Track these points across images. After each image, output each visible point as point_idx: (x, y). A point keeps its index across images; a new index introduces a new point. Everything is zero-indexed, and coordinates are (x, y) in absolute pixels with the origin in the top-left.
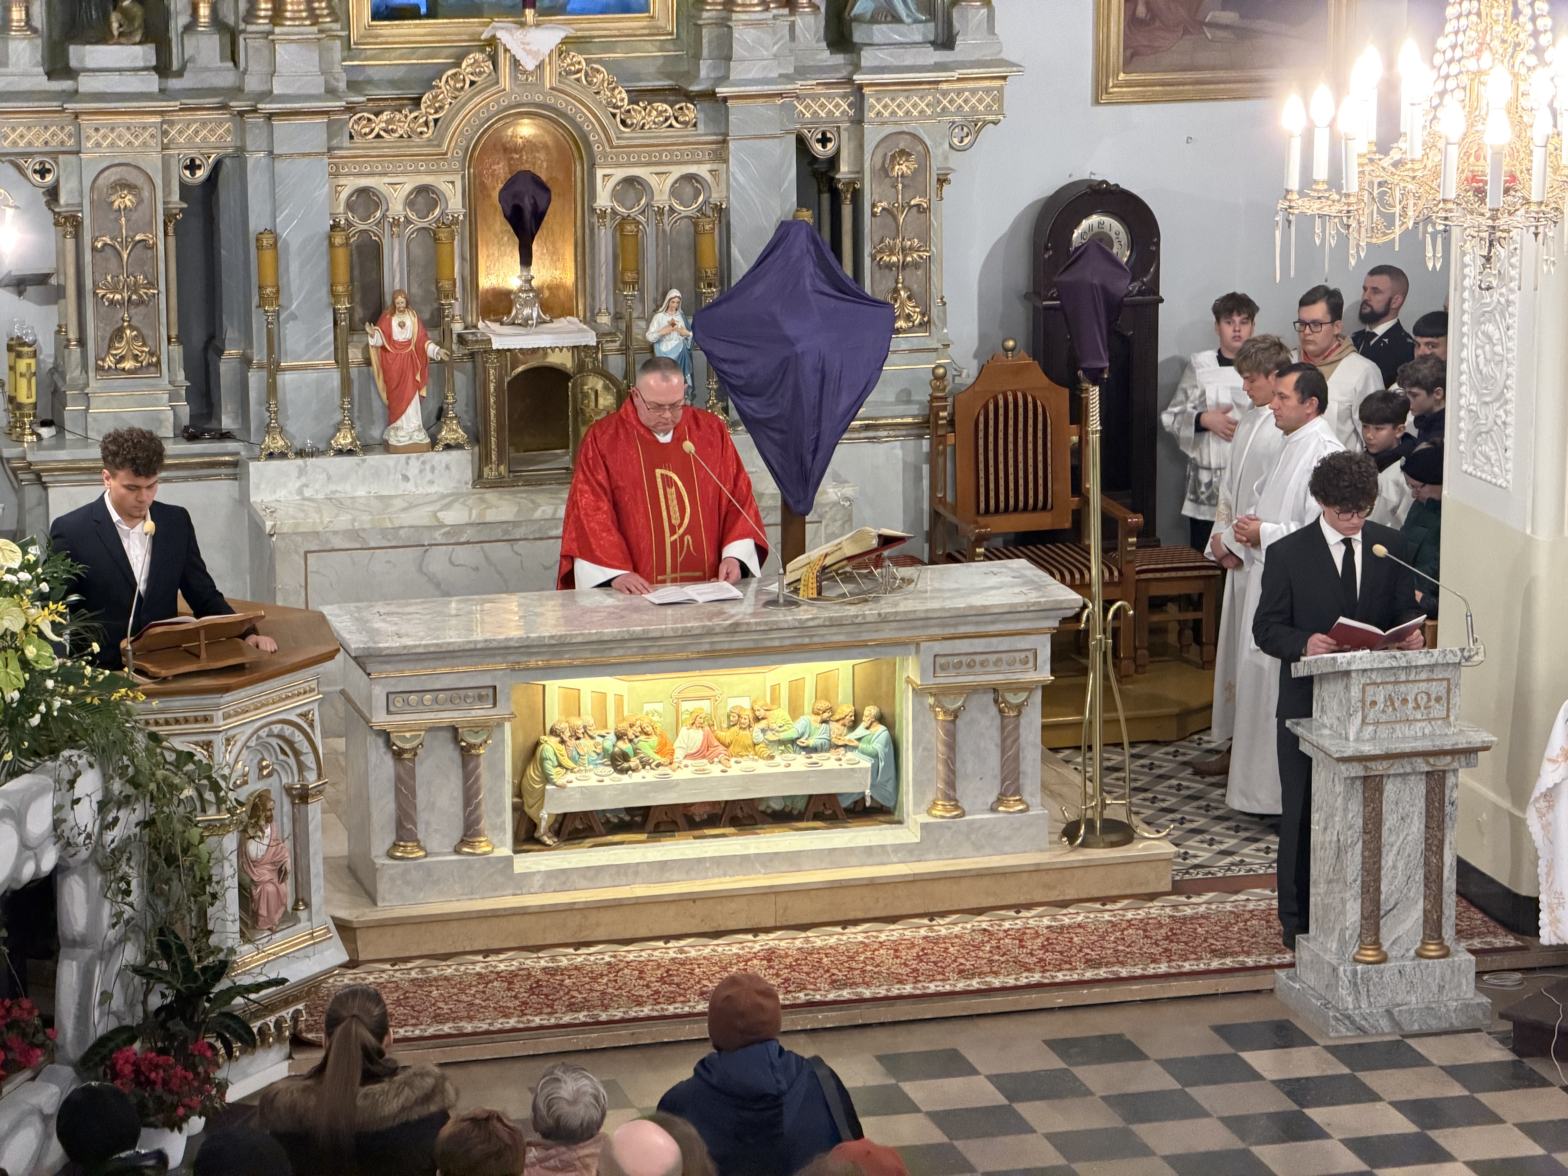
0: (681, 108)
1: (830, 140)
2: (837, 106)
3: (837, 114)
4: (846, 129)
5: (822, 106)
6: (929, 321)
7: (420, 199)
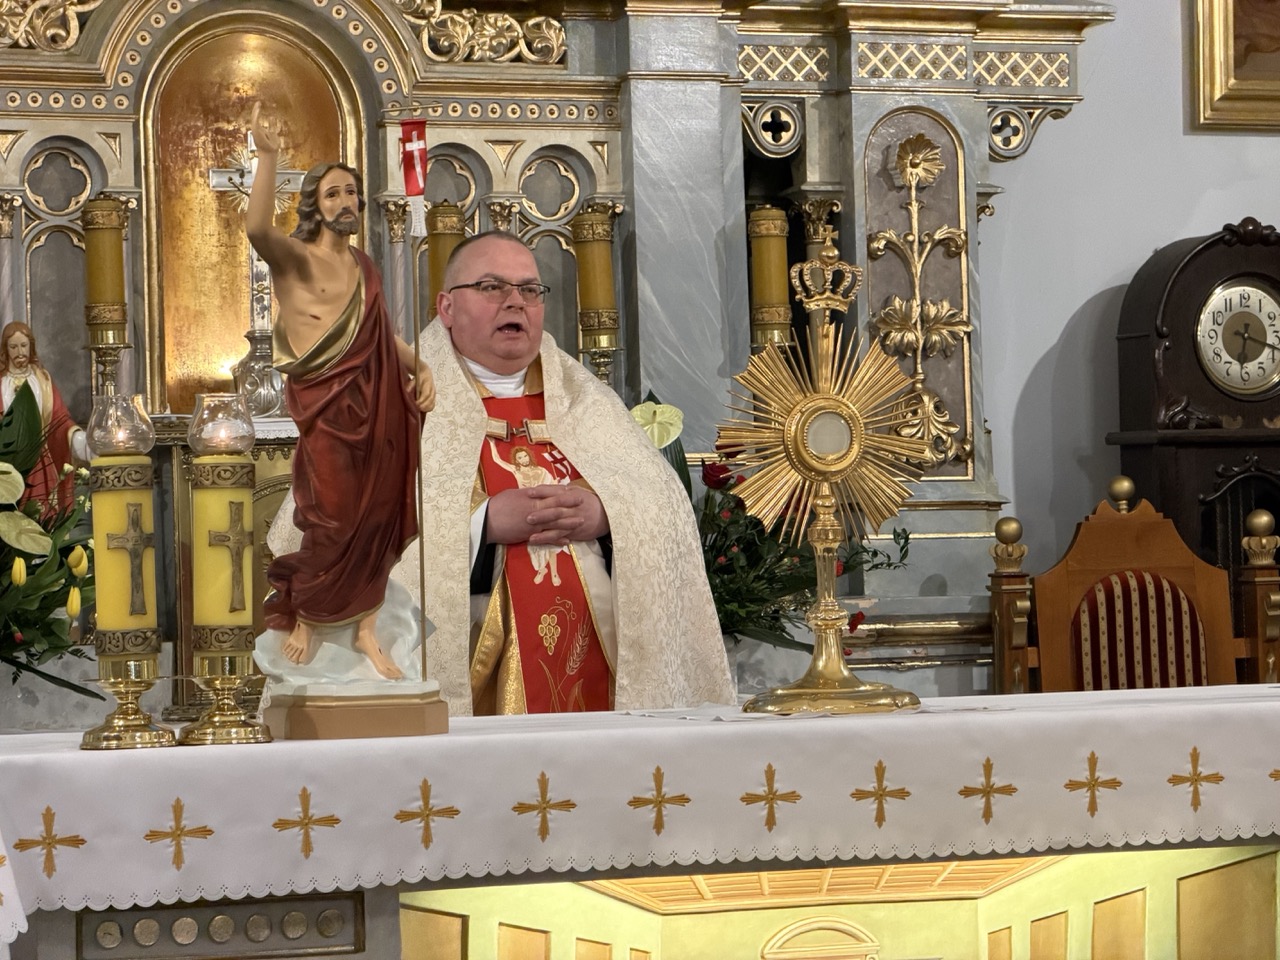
0: (538, 26)
1: (785, 127)
2: (799, 64)
3: (799, 77)
4: (813, 106)
5: (773, 63)
6: (971, 454)
7: (51, 172)
